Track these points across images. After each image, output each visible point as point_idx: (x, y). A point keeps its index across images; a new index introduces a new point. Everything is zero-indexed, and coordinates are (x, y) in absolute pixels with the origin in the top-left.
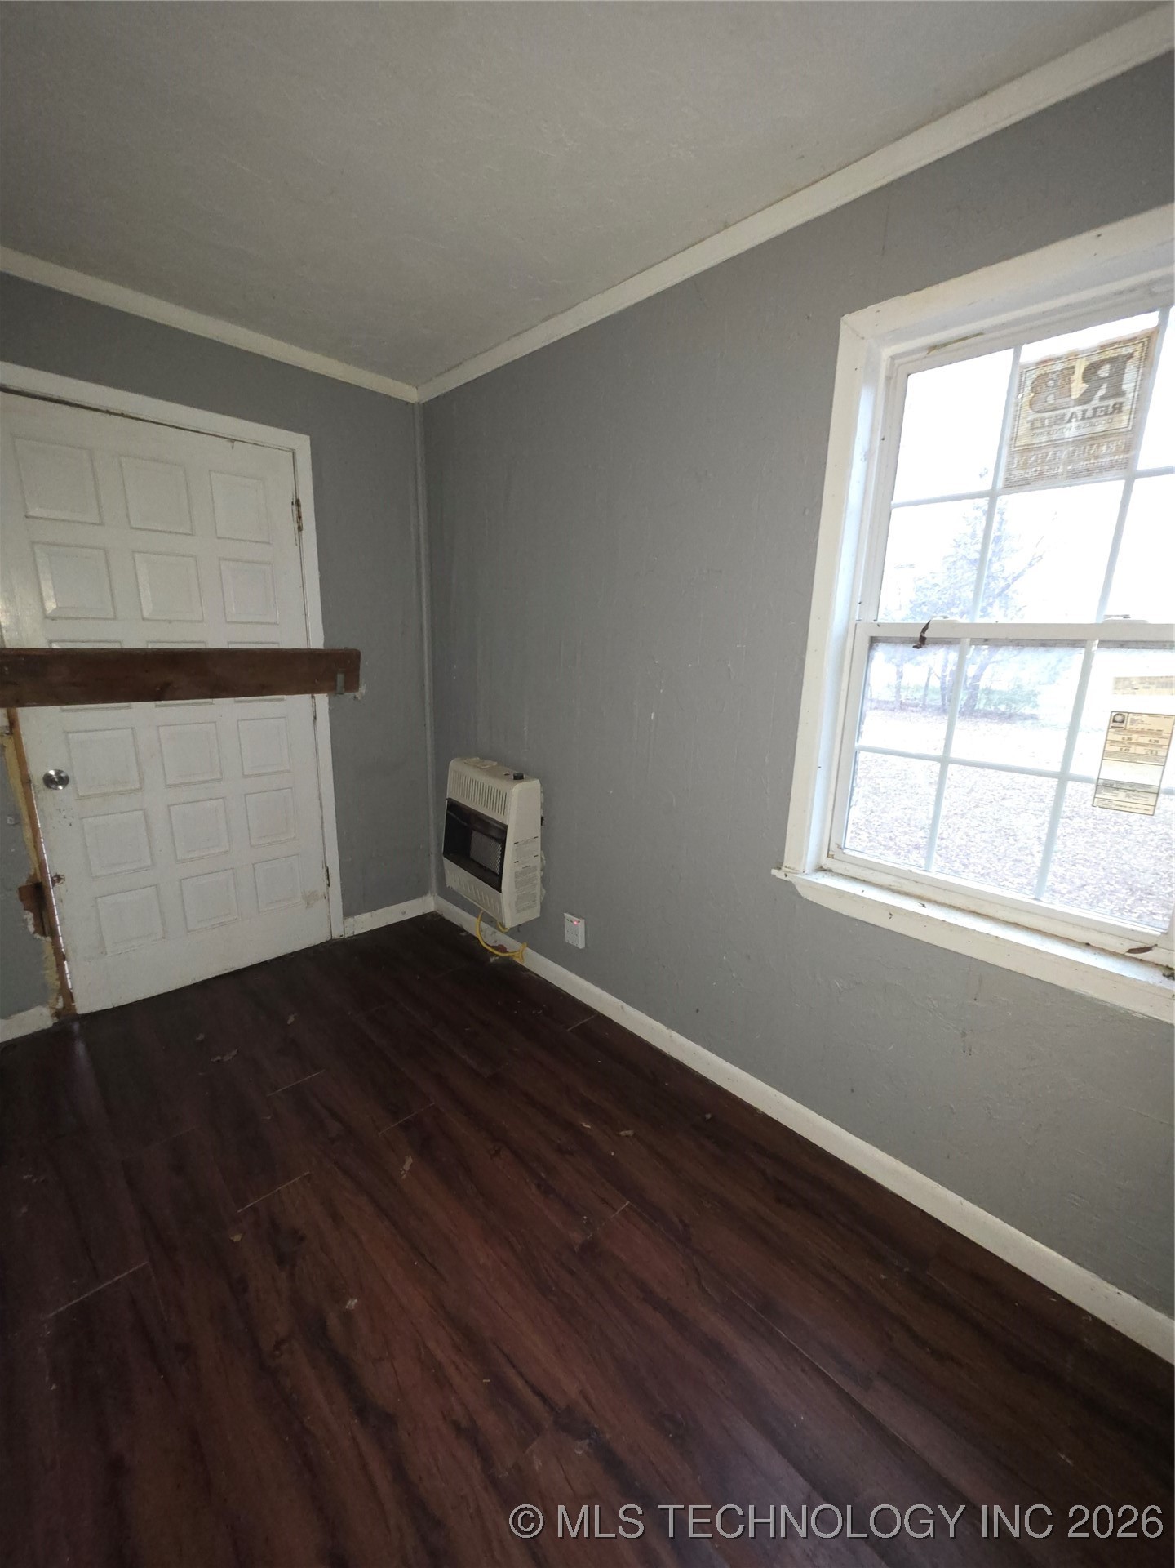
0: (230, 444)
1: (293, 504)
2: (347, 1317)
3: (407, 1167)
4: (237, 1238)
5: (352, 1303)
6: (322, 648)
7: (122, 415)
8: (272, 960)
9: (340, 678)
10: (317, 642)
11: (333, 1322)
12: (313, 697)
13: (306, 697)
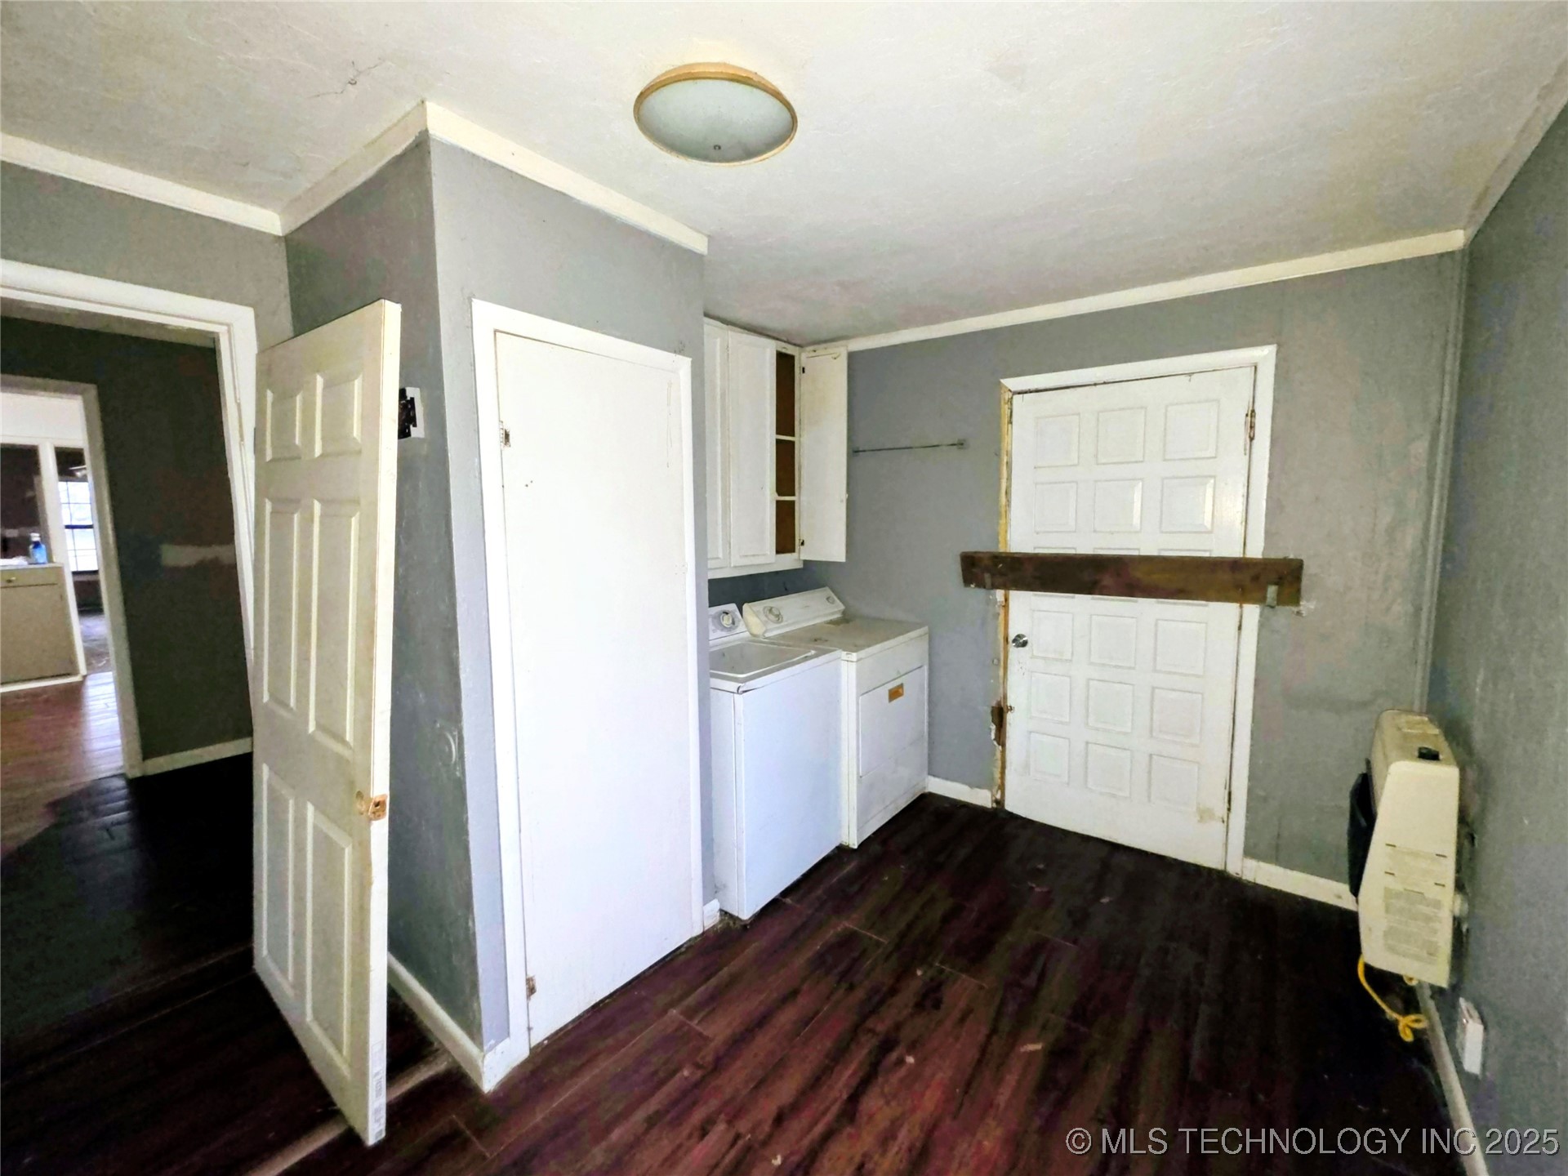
0: (1188, 378)
1: (1247, 415)
2: (901, 1062)
3: (1031, 1047)
4: (919, 973)
5: (910, 1060)
6: (1260, 556)
7: (1105, 383)
8: (1153, 854)
9: (1272, 591)
10: (1256, 551)
11: (894, 1056)
12: (1241, 607)
13: (1235, 606)
